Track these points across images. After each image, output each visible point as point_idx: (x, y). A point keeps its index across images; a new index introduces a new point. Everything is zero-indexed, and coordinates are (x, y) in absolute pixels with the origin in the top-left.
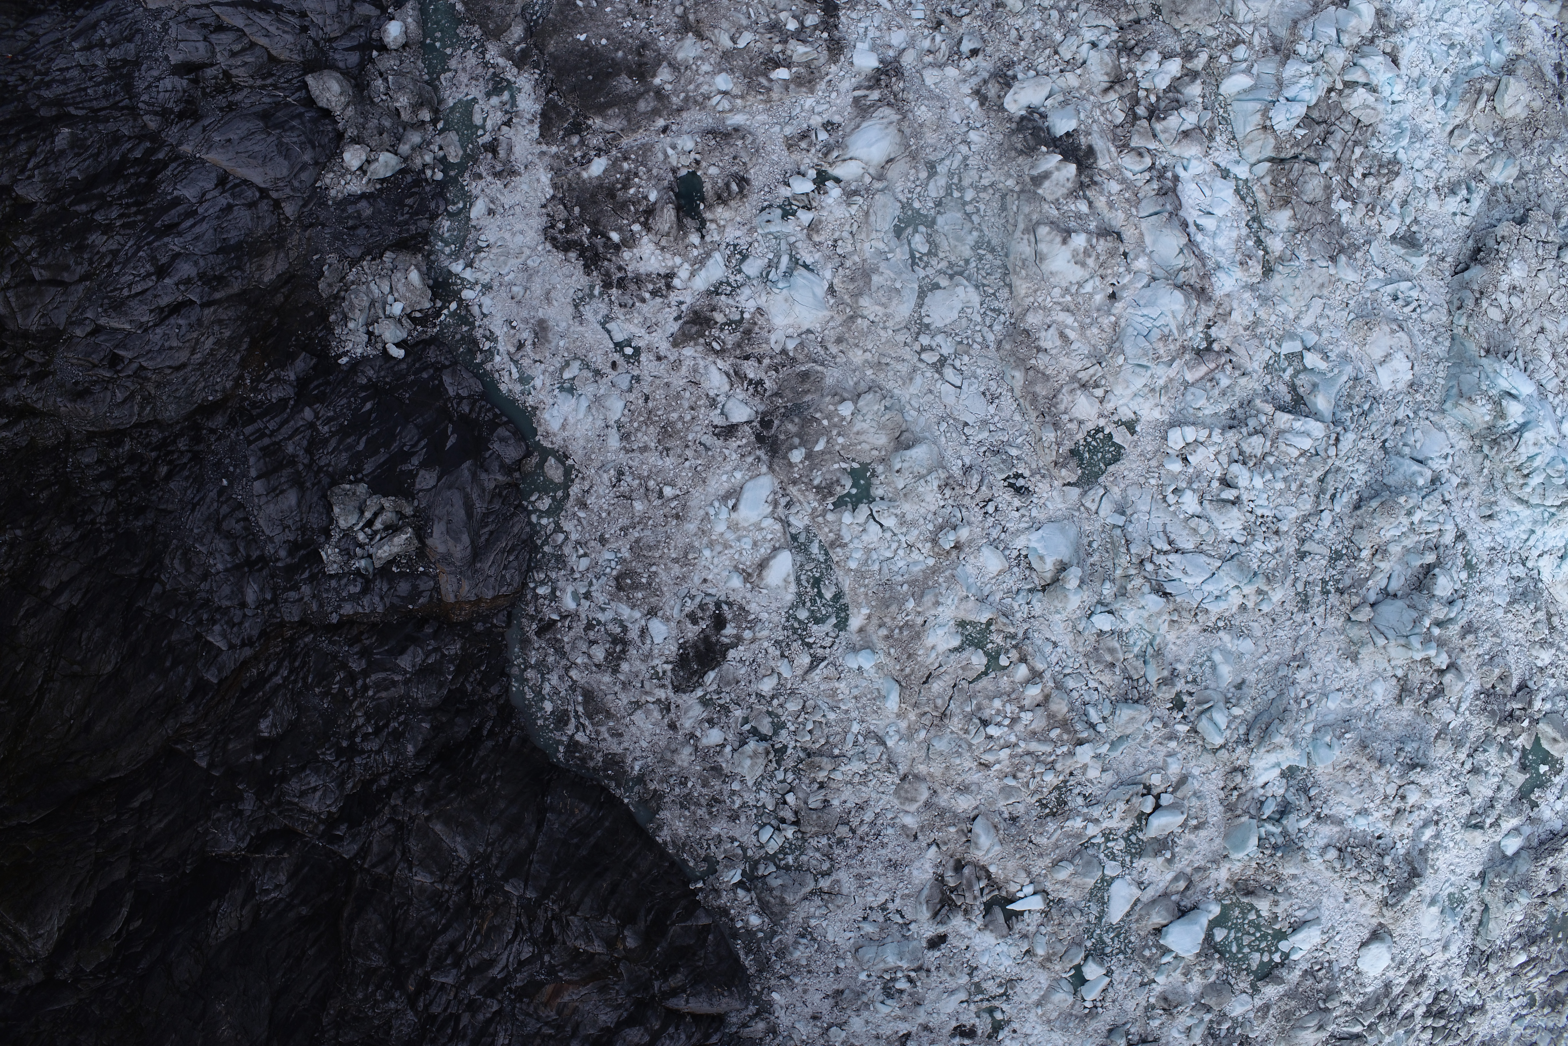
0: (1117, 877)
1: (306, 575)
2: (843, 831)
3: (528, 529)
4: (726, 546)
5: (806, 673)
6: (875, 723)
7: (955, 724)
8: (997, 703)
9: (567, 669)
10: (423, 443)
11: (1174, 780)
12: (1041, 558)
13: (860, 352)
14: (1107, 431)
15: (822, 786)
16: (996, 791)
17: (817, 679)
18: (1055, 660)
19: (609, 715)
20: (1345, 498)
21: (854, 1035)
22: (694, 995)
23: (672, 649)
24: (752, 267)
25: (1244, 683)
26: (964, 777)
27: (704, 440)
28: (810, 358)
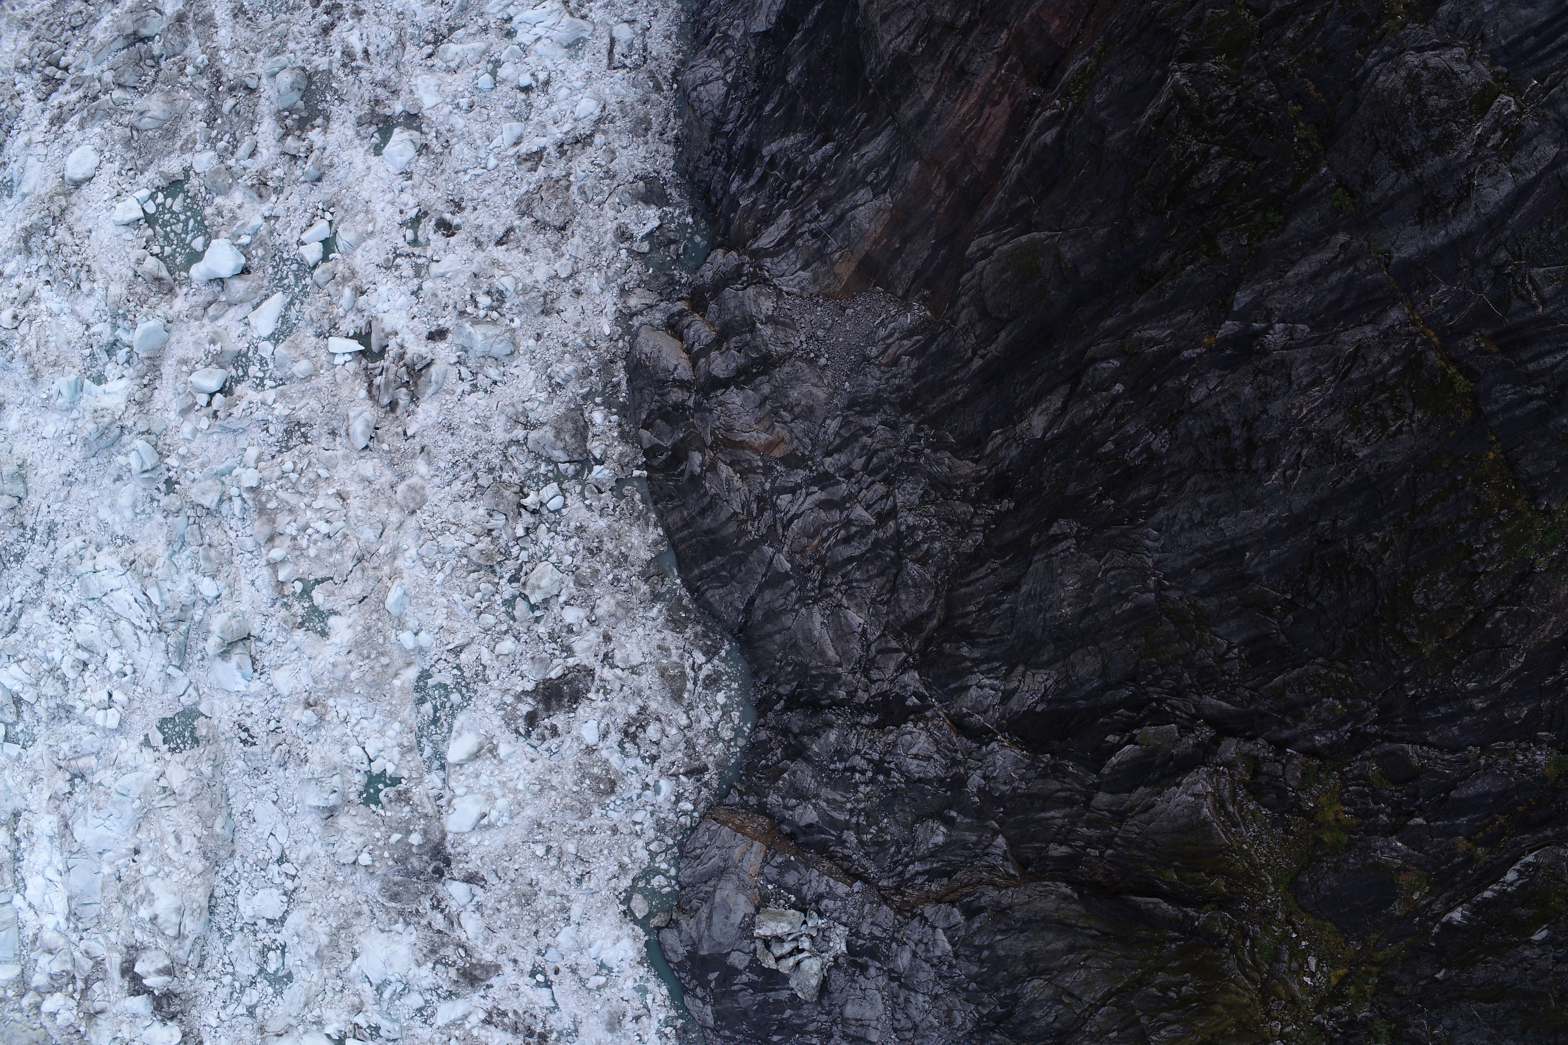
0: (265, 339)
1: (861, 942)
2: (485, 480)
3: (682, 865)
4: (503, 784)
5: (468, 644)
6: (421, 575)
7: (352, 548)
8: (312, 552)
9: (689, 727)
10: (735, 988)
11: (192, 416)
12: (239, 667)
13: (342, 899)
15: (491, 530)
16: (339, 468)
17: (459, 635)
18: (256, 570)
19: (663, 671)
21: (548, 260)
22: (668, 370)
23: (583, 710)
24: (415, 1000)
25: (115, 481)
26: (361, 493)
27: (495, 881)
28: (387, 911)
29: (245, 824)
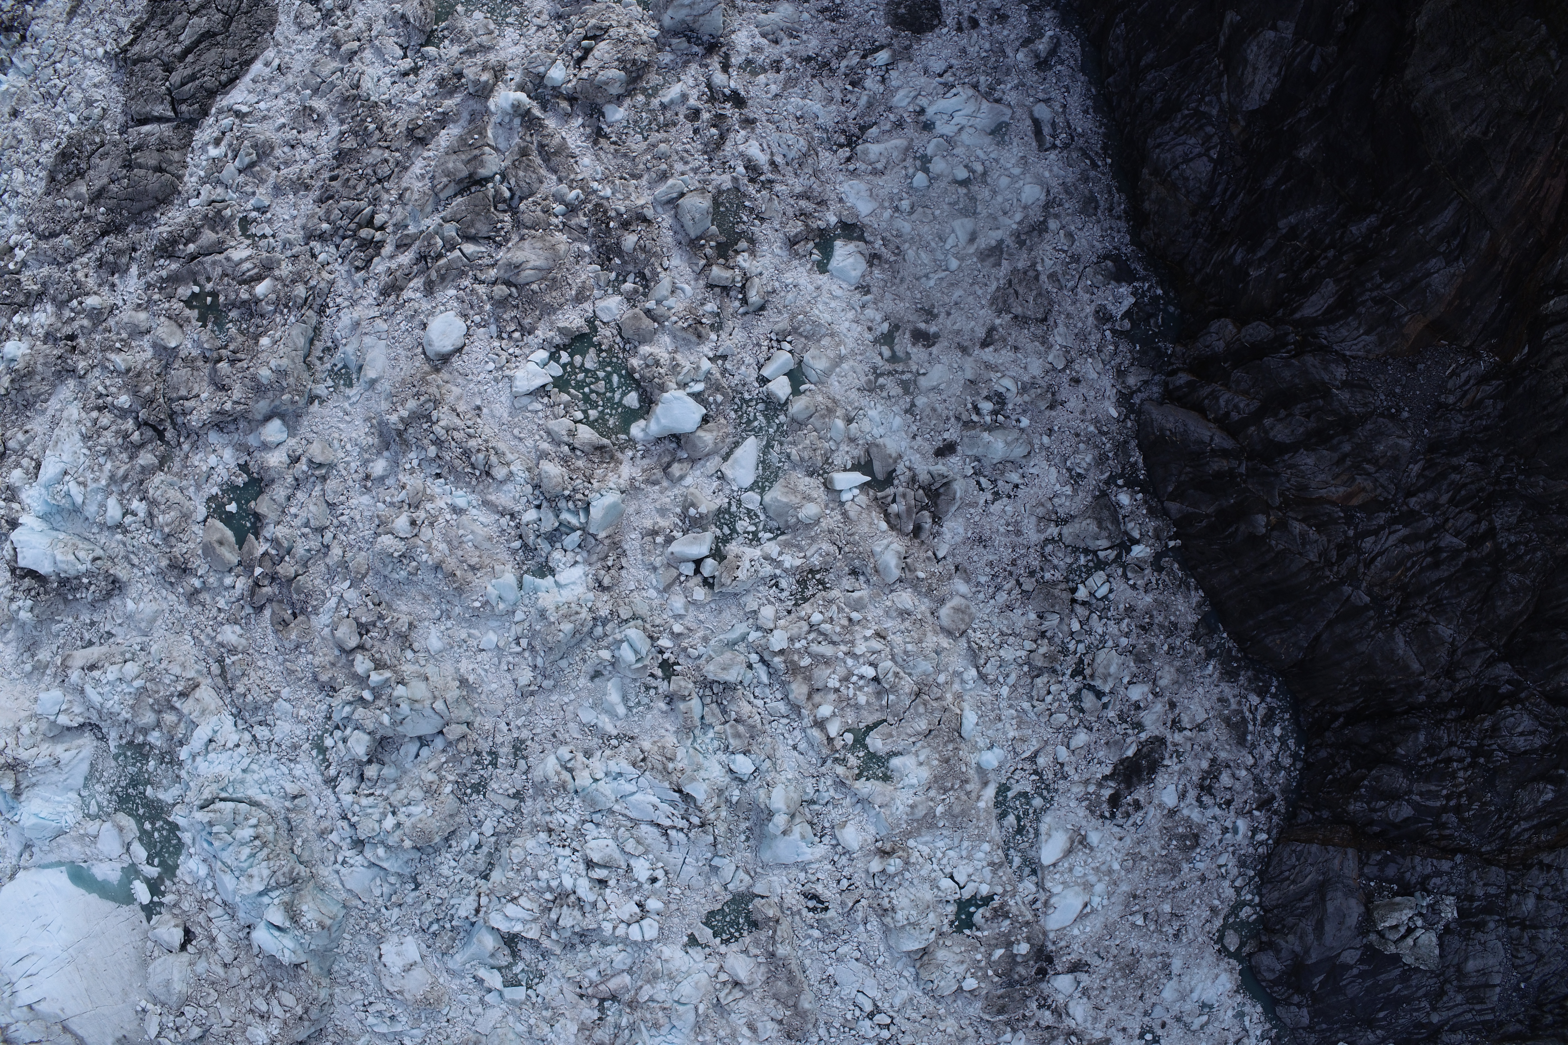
0: (746, 490)
1: (1474, 904)
3: (1264, 891)
4: (1097, 870)
5: (1043, 748)
6: (987, 694)
7: (907, 685)
8: (861, 698)
9: (1255, 765)
10: (1344, 983)
11: (678, 590)
12: (803, 837)
13: (947, 1029)
14: (718, 940)
15: (1042, 632)
16: (870, 608)
17: (1034, 742)
18: (797, 732)
19: (1227, 721)
20: (465, 844)
21: (1039, 354)
22: (1203, 442)
23: (1161, 779)
25: (592, 678)
26: (902, 627)
27: (1098, 962)
28: (993, 1025)
29: (826, 991)
